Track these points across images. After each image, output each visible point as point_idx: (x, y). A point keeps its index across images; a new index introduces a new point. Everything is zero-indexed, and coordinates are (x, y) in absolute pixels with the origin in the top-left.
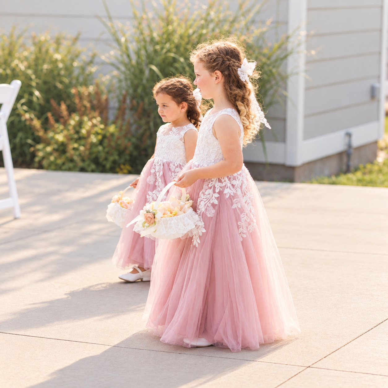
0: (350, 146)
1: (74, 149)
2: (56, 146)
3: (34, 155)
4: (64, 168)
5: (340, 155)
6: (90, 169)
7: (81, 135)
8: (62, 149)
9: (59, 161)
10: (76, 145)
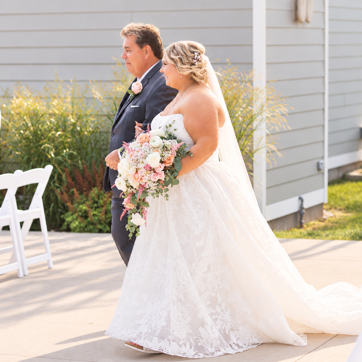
0: (301, 207)
1: (94, 215)
2: (80, 214)
3: (63, 221)
4: (86, 229)
5: (295, 214)
6: (105, 231)
7: (99, 204)
8: (85, 215)
9: (83, 225)
10: (95, 213)
